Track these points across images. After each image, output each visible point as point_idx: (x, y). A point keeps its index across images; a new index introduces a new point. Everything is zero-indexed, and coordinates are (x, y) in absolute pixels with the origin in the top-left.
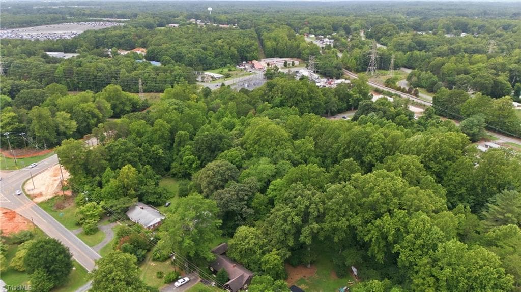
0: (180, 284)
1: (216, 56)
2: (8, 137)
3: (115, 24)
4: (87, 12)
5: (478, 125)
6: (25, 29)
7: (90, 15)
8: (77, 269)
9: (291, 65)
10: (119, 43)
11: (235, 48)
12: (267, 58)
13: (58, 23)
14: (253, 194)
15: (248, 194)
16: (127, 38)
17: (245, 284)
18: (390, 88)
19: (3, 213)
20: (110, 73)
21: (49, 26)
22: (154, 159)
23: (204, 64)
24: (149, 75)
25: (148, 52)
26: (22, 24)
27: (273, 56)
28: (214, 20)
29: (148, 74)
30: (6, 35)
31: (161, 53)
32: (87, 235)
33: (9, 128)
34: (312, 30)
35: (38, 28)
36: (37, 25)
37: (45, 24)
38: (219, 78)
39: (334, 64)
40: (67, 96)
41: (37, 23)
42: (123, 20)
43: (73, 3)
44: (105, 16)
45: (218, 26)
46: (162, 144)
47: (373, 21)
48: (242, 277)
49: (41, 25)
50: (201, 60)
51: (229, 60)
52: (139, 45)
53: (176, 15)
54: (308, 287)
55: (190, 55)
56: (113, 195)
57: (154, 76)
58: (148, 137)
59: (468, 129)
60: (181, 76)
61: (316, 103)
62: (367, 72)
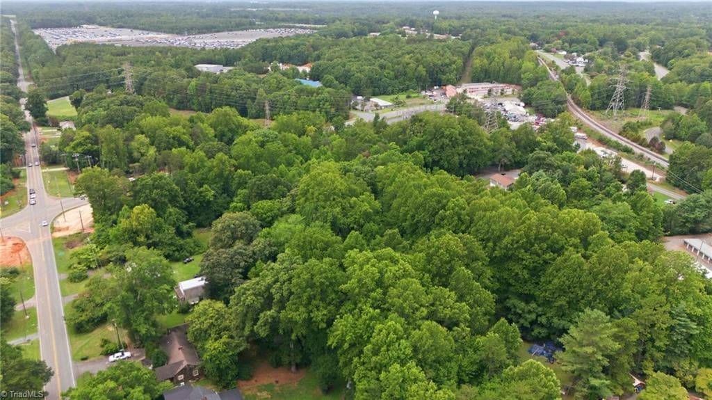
0: (115, 359)
1: (396, 77)
2: (77, 160)
3: (308, 32)
4: (282, 15)
5: (707, 207)
6: (202, 36)
7: (283, 20)
8: (29, 318)
9: (499, 94)
10: (289, 56)
11: (424, 67)
12: (472, 82)
13: (242, 30)
14: (255, 261)
15: (248, 260)
16: (300, 49)
17: (180, 373)
18: (625, 137)
19: (14, 244)
20: (246, 93)
21: (231, 33)
22: (201, 202)
23: (375, 87)
24: (289, 98)
25: (312, 69)
26: (202, 29)
27: (481, 79)
28: (432, 27)
29: (288, 96)
30: (178, 43)
31: (327, 71)
32: (71, 282)
33: (79, 149)
34: (566, 44)
35: (217, 34)
36: (218, 32)
37: (228, 31)
38: (386, 107)
39: (552, 97)
40: (154, 117)
41: (219, 29)
42: (319, 26)
43: (278, 5)
44: (300, 21)
45: (431, 36)
46: (219, 185)
47: (679, 33)
48: (180, 363)
49: (223, 31)
50: (372, 82)
51: (413, 84)
52: (313, 59)
53: (386, 21)
54: (270, 396)
55: (359, 74)
56: (119, 239)
57: (294, 100)
58: (203, 174)
59: (687, 211)
60: (326, 101)
61: (473, 149)
62: (607, 111)
